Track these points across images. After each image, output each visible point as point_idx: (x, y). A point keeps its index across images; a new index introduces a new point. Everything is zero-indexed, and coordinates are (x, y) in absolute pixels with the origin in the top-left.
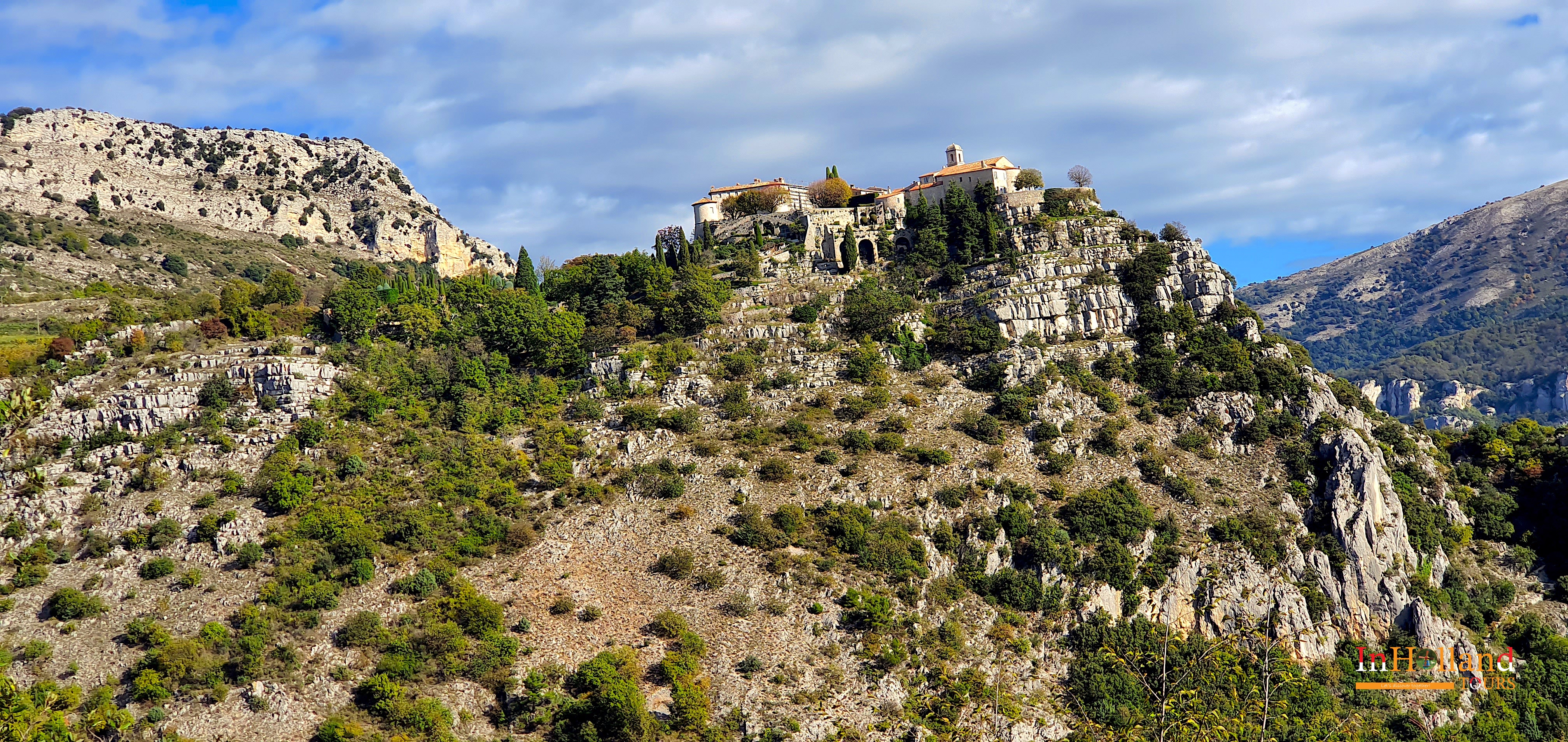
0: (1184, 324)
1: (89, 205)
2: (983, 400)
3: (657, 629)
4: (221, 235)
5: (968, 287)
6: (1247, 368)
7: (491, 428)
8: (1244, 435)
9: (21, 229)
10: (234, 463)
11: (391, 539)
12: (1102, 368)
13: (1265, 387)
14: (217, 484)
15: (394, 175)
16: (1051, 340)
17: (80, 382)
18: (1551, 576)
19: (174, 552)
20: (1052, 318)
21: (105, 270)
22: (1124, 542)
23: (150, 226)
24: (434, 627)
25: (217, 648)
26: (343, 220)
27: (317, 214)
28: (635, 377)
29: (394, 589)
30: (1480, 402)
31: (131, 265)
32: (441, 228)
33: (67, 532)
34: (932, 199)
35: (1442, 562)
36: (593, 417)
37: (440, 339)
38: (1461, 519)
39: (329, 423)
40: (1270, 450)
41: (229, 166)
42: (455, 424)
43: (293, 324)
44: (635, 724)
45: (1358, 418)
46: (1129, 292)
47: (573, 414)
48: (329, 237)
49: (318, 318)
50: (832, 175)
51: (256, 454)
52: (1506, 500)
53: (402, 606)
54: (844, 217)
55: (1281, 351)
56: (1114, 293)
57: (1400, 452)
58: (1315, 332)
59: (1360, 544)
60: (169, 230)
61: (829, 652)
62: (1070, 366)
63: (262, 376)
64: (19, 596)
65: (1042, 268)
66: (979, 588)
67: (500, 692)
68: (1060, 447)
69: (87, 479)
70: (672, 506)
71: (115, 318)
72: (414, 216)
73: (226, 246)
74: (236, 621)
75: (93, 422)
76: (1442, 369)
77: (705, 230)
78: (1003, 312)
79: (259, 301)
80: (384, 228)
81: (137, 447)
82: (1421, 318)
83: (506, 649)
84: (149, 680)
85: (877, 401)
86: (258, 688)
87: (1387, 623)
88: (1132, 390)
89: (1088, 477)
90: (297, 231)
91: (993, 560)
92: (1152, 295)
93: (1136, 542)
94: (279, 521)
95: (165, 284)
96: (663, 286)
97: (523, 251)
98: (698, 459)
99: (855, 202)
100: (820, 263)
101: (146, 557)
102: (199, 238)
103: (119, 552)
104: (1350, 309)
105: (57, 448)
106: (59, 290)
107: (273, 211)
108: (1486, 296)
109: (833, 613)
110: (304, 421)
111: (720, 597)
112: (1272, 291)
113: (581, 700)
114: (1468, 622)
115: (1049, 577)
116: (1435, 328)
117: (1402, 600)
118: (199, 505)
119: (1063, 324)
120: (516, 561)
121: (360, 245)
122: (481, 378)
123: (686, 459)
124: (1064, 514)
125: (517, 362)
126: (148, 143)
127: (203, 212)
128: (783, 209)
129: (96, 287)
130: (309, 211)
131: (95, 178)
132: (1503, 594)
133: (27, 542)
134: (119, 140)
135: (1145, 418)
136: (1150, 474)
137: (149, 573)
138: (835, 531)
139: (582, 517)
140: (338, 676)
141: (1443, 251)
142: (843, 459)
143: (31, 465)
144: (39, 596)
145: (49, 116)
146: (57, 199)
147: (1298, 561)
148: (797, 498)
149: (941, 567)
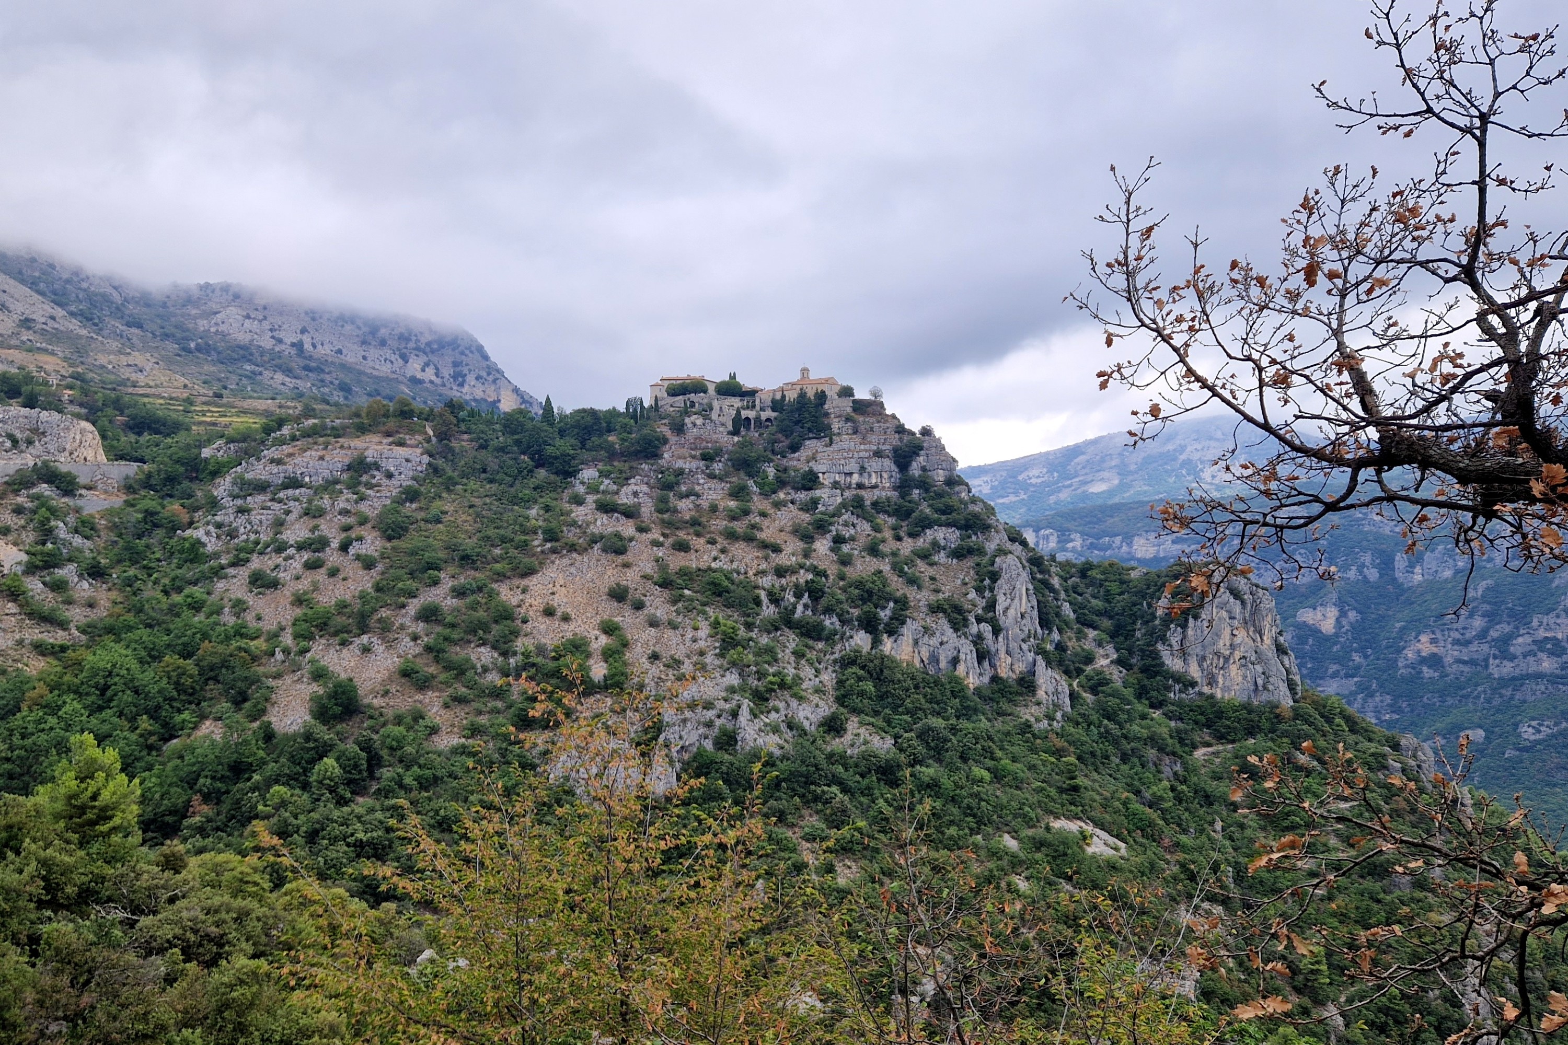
0: (925, 485)
1: (299, 346)
2: (807, 517)
3: (605, 630)
4: (375, 373)
6: (959, 515)
7: (518, 502)
8: (953, 554)
9: (256, 356)
10: (365, 508)
11: (454, 562)
12: (875, 506)
13: (968, 527)
14: (355, 519)
16: (849, 487)
17: (279, 450)
19: (327, 555)
20: (850, 474)
21: (304, 385)
22: (876, 607)
23: (332, 363)
24: (474, 616)
25: (348, 615)
26: (447, 372)
27: (432, 366)
28: (605, 483)
29: (452, 590)
31: (319, 384)
33: (264, 537)
34: (789, 399)
35: (1056, 637)
36: (580, 503)
38: (1070, 613)
39: (423, 490)
40: (966, 563)
45: (1019, 550)
46: (896, 463)
47: (569, 499)
48: (438, 381)
50: (732, 376)
51: (378, 503)
52: (1097, 606)
53: (457, 602)
54: (736, 403)
56: (888, 463)
57: (1041, 572)
58: (1003, 497)
59: (1010, 622)
60: (344, 367)
61: (701, 653)
62: (857, 503)
64: (231, 571)
65: (847, 444)
66: (790, 625)
67: (507, 656)
68: (847, 550)
69: (278, 507)
70: (620, 559)
71: (305, 415)
72: (489, 374)
73: (376, 380)
74: (360, 599)
75: (284, 474)
76: (1071, 526)
77: (656, 402)
78: (821, 468)
79: (391, 414)
80: (471, 379)
81: (308, 492)
83: (514, 632)
85: (746, 511)
87: (1019, 669)
88: (892, 521)
89: (861, 569)
90: (419, 375)
91: (800, 608)
92: (909, 467)
93: (884, 608)
94: (391, 544)
95: (338, 398)
97: (549, 401)
98: (637, 535)
99: (744, 394)
100: (719, 428)
101: (308, 556)
102: (361, 373)
103: (293, 552)
104: (1025, 486)
106: (275, 395)
107: (407, 362)
109: (706, 631)
110: (408, 487)
111: (642, 615)
114: (1067, 672)
116: (1070, 502)
117: (1030, 658)
118: (343, 530)
119: (856, 478)
120: (527, 584)
121: (455, 388)
123: (631, 533)
124: (844, 588)
125: (538, 467)
127: (364, 358)
129: (297, 395)
130: (427, 364)
131: (304, 331)
132: (1089, 659)
133: (239, 540)
135: (897, 537)
136: (897, 569)
137: (311, 566)
138: (713, 585)
139: (566, 561)
140: (416, 638)
141: (1081, 458)
142: (722, 542)
144: (246, 573)
146: (280, 341)
147: (974, 628)
148: (692, 562)
149: (768, 611)
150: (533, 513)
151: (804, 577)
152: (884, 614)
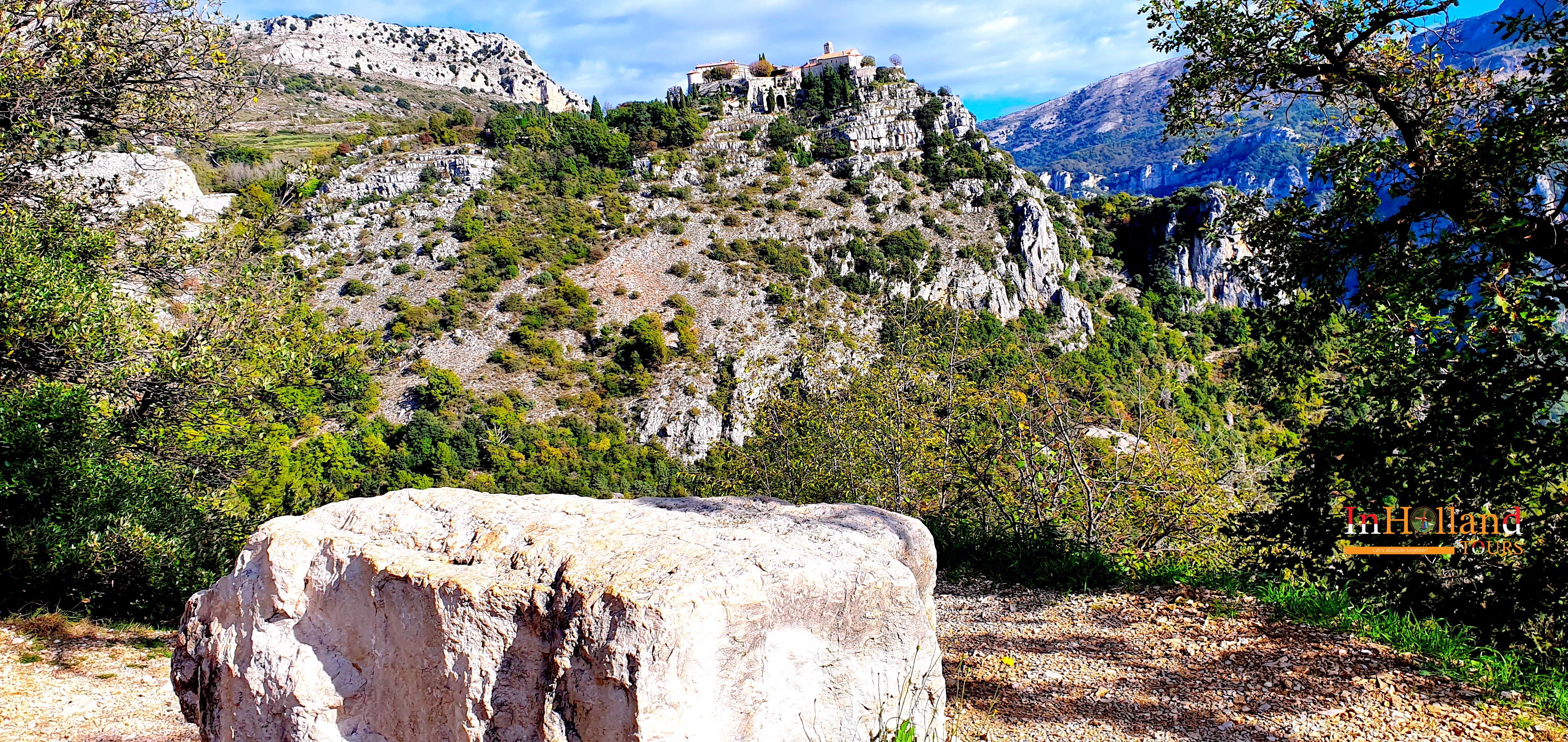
0: (948, 142)
1: (356, 70)
2: (842, 183)
3: (670, 303)
4: (429, 87)
5: (834, 122)
6: (981, 166)
7: (579, 195)
8: (977, 202)
9: (319, 82)
10: (440, 213)
11: (527, 255)
12: (904, 166)
13: (989, 176)
14: (431, 225)
15: (522, 54)
16: (878, 151)
17: (355, 168)
18: (1130, 275)
19: (410, 260)
20: (879, 139)
21: (366, 106)
22: (912, 259)
23: (390, 82)
24: (551, 302)
25: (436, 312)
26: (495, 79)
27: (480, 76)
28: (657, 169)
29: (530, 281)
30: (1101, 184)
31: (380, 103)
32: (549, 85)
33: (353, 250)
34: (816, 73)
35: (1076, 268)
36: (635, 190)
37: (550, 146)
38: (1086, 245)
39: (491, 191)
40: (990, 210)
41: (431, 48)
42: (561, 194)
43: (469, 136)
44: (659, 352)
45: (1037, 192)
46: (920, 125)
47: (624, 189)
48: (488, 89)
49: (483, 135)
50: (762, 58)
51: (452, 208)
52: (1111, 235)
53: (534, 290)
54: (768, 82)
55: (998, 157)
56: (912, 125)
57: (1058, 210)
58: (1017, 146)
59: (1034, 258)
60: (400, 84)
61: (760, 315)
62: (887, 165)
63: (454, 165)
64: (328, 283)
65: (874, 110)
66: (837, 282)
67: (588, 334)
68: (881, 208)
69: (361, 221)
70: (677, 239)
71: (373, 133)
72: (534, 77)
73: (432, 94)
74: (445, 297)
75: (363, 190)
76: (1083, 166)
77: (693, 88)
78: (852, 135)
79: (450, 124)
80: (518, 84)
81: (387, 204)
82: (1073, 139)
83: (590, 313)
84: (400, 328)
85: (785, 183)
86: (458, 333)
87: (1046, 299)
88: (919, 178)
89: (895, 225)
90: (470, 85)
91: (845, 267)
92: (932, 126)
93: (919, 259)
94: (466, 244)
95: (399, 114)
96: (671, 119)
97: (594, 98)
98: (691, 214)
99: (775, 73)
100: (755, 108)
101: (395, 263)
102: (416, 88)
103: (380, 260)
104: (1036, 134)
105: (345, 204)
106: (341, 117)
107: (457, 74)
108: (1107, 127)
109: (762, 295)
110: (477, 190)
111: (703, 286)
112: (997, 124)
113: (631, 340)
114: (1088, 298)
115: (874, 277)
116: (1080, 144)
117: (1054, 287)
118: (422, 236)
119: (884, 142)
120: (595, 267)
121: (505, 94)
122: (573, 168)
123: (685, 214)
124: (882, 244)
125: (593, 160)
126: (387, 35)
127: (418, 74)
128: (736, 77)
129: (361, 116)
130: (476, 74)
131: (359, 55)
132: (1106, 284)
133: (331, 254)
134: (371, 33)
135: (926, 193)
136: (927, 222)
137: (397, 271)
138: (763, 253)
139: (629, 245)
140: (501, 327)
141: (1086, 102)
142: (767, 215)
143: (330, 214)
144: (340, 283)
145: (331, 20)
146: (338, 66)
147: (1002, 268)
148: (743, 235)
149: (817, 271)
150: (594, 204)
151: (844, 239)
152: (921, 265)
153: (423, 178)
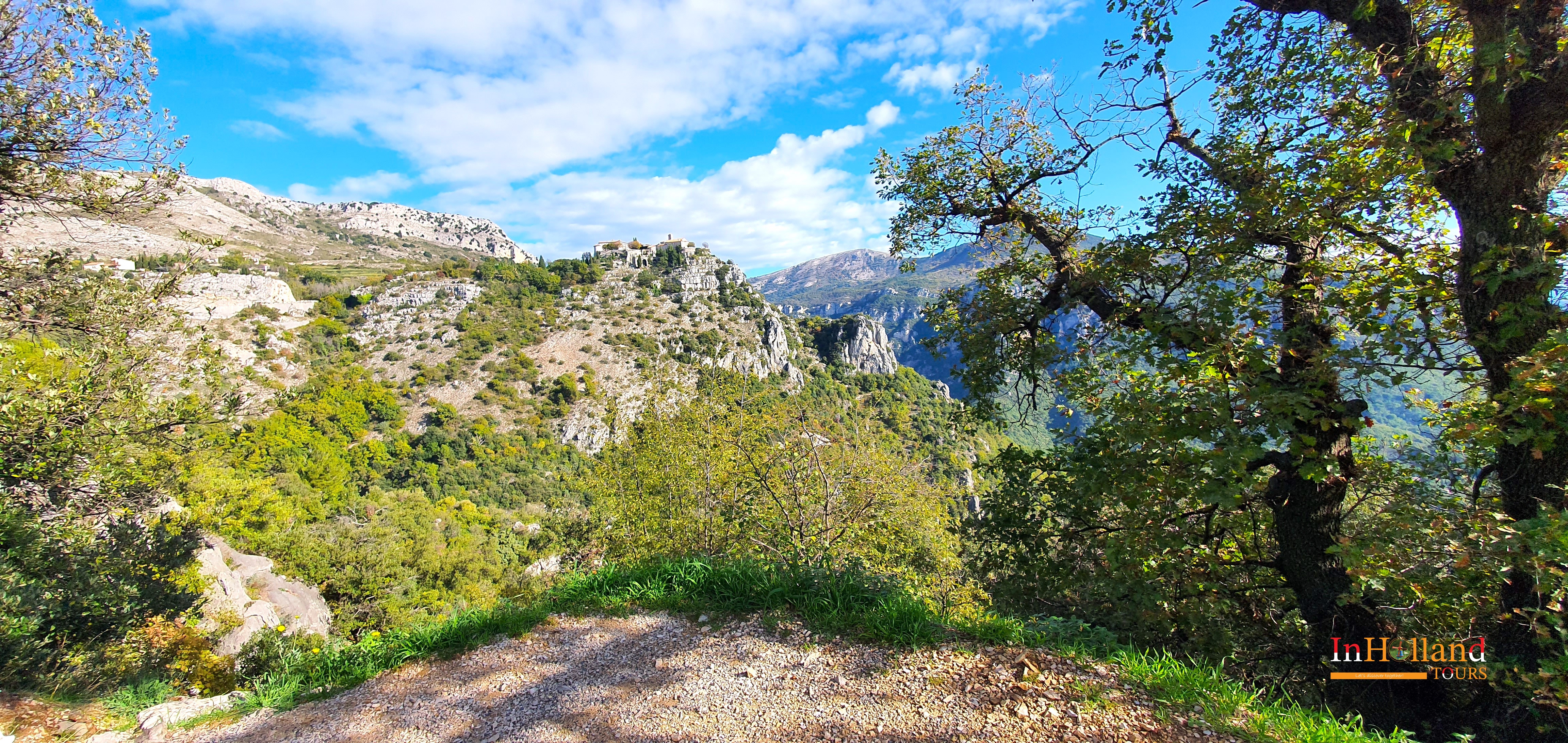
0: (732, 288)
1: (399, 234)
2: (677, 306)
3: (581, 367)
4: (444, 246)
5: (673, 274)
6: (749, 300)
7: (531, 308)
8: (747, 318)
9: (375, 240)
10: (447, 315)
11: (499, 340)
12: (709, 298)
13: (753, 305)
14: (442, 322)
15: (500, 231)
16: (696, 290)
17: (395, 289)
18: (821, 357)
19: (428, 341)
20: (696, 284)
21: (404, 255)
22: (714, 345)
23: (419, 242)
24: (513, 366)
25: (443, 371)
26: (484, 244)
27: (475, 241)
28: (575, 295)
29: (500, 354)
30: (807, 311)
31: (413, 253)
32: (516, 249)
33: (392, 334)
34: (664, 249)
35: (795, 352)
36: (563, 306)
37: (514, 281)
38: (800, 341)
39: (479, 304)
40: (753, 322)
41: (446, 225)
42: (520, 307)
43: (467, 274)
44: (574, 394)
45: (776, 314)
46: (718, 278)
47: (557, 305)
48: (479, 249)
49: (475, 273)
50: (635, 240)
51: (455, 313)
52: (812, 337)
53: (503, 359)
54: (638, 252)
55: (757, 296)
56: (714, 278)
57: (786, 323)
58: (766, 291)
59: (775, 347)
60: (426, 243)
61: (631, 374)
62: (701, 297)
63: (457, 289)
64: (376, 353)
65: (694, 269)
66: (674, 357)
67: (533, 384)
68: (697, 319)
69: (399, 318)
70: (586, 332)
71: (407, 270)
72: (507, 244)
73: (446, 250)
74: (449, 363)
75: (400, 301)
76: (798, 302)
77: (597, 254)
78: (683, 282)
79: (455, 267)
80: (497, 247)
81: (415, 310)
82: (793, 289)
83: (535, 372)
84: (421, 379)
85: (647, 305)
86: (456, 383)
87: (781, 368)
88: (718, 305)
89: (705, 328)
90: (468, 246)
91: (678, 350)
92: (724, 279)
93: (717, 345)
94: (463, 333)
95: (425, 260)
96: (584, 269)
97: (541, 256)
98: (594, 319)
99: (642, 248)
100: (632, 265)
101: (419, 343)
102: (436, 246)
103: (410, 341)
104: (775, 286)
105: (388, 309)
106: (389, 260)
107: (461, 240)
108: (810, 284)
109: (633, 363)
110: (471, 303)
111: (600, 358)
112: (756, 280)
113: (558, 387)
114: (801, 368)
115: (693, 355)
116: (797, 292)
117: (785, 362)
118: (436, 328)
119: (699, 286)
120: (539, 347)
121: (489, 252)
122: (528, 293)
123: (591, 319)
124: (698, 338)
125: (539, 289)
126: (418, 216)
127: (437, 239)
128: (620, 249)
129: (401, 260)
130: (472, 240)
131: (401, 226)
132: (809, 361)
133: (378, 337)
134: (409, 214)
135: (720, 312)
136: (721, 327)
137: (420, 348)
138: (634, 341)
139: (559, 335)
140: (482, 379)
141: (799, 271)
142: (637, 320)
143: (379, 314)
144: (383, 354)
145: (384, 205)
146: (387, 231)
147: (759, 352)
148: (623, 331)
149: (664, 351)
150: (539, 313)
151: (678, 334)
152: (718, 348)
153: (437, 296)
